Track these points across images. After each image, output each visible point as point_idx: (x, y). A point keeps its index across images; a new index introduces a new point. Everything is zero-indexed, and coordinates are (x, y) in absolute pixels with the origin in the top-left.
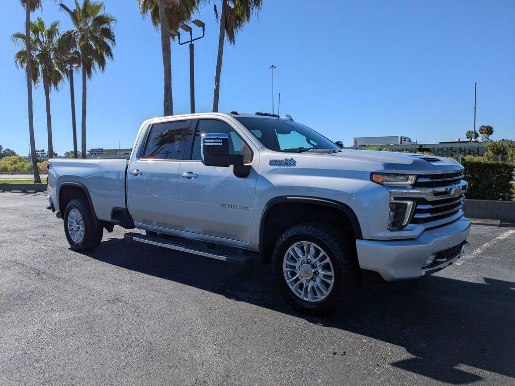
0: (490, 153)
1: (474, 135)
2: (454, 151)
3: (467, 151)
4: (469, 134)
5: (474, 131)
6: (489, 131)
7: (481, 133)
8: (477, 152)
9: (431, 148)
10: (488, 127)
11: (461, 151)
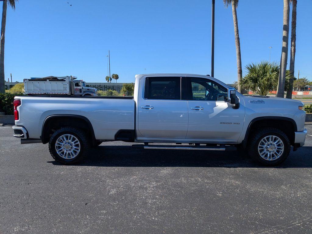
0: (125, 89)
1: (110, 79)
2: (101, 87)
3: (108, 88)
4: (107, 78)
5: (109, 76)
6: (117, 77)
7: (113, 78)
8: (112, 88)
9: (89, 85)
10: (116, 75)
11: (105, 87)
